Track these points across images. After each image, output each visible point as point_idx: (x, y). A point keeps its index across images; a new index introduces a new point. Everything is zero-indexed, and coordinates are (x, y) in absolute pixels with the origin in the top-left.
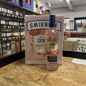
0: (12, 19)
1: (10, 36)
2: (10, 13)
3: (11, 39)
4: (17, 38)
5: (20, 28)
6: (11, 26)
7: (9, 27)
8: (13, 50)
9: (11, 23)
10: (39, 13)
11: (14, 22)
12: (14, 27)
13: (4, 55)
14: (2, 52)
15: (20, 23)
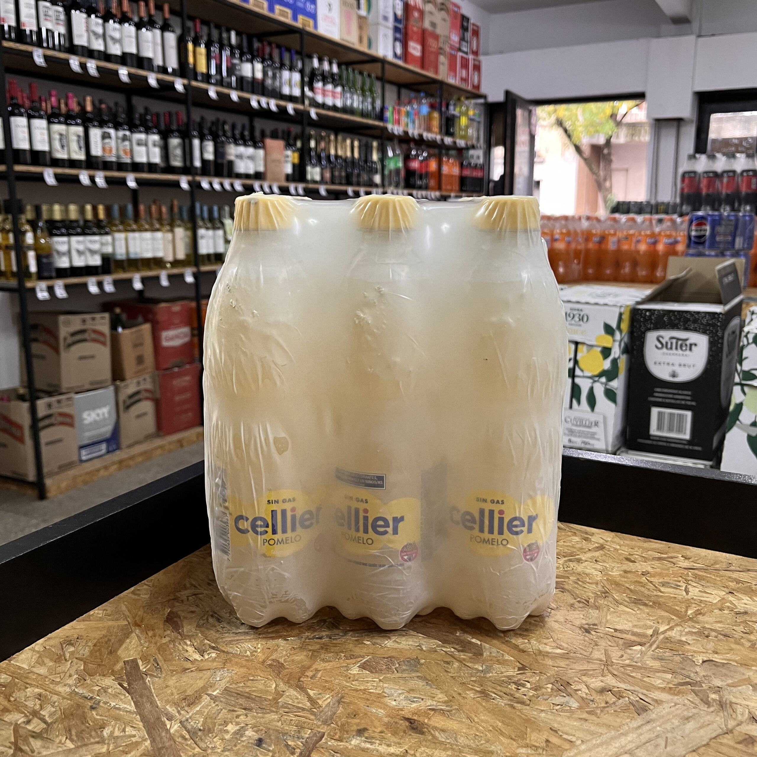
0: (121, 99)
1: (96, 261)
2: (98, 45)
3: (109, 288)
4: (165, 282)
5: (195, 186)
6: (106, 166)
7: (92, 179)
8: (132, 389)
9: (105, 136)
10: (364, 48)
11: (133, 128)
12: (138, 181)
13: (45, 436)
14: (33, 410)
15: (196, 142)
